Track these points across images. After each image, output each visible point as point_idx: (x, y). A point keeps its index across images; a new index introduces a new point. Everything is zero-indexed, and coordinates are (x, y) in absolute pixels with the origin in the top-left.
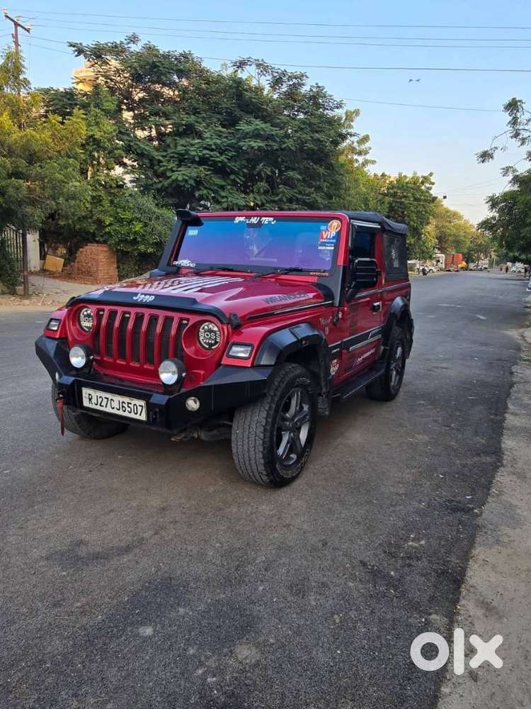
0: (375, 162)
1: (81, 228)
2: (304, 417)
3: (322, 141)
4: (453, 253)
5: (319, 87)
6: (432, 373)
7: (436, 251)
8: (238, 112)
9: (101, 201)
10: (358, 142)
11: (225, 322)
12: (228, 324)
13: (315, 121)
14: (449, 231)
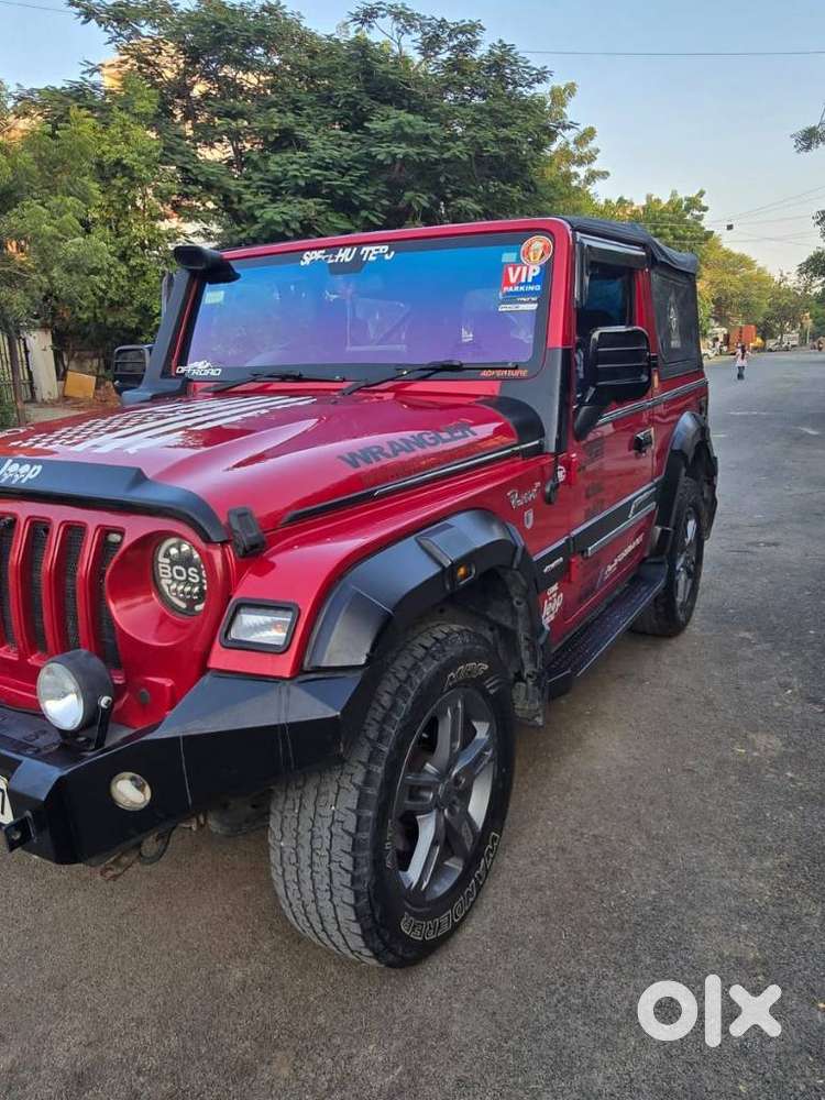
0: (608, 173)
1: (115, 323)
2: (481, 755)
3: (513, 141)
4: (740, 324)
5: (505, 46)
6: (749, 557)
7: (712, 322)
8: (366, 103)
9: (144, 273)
10: (575, 142)
11: (214, 537)
12: (223, 543)
13: (498, 105)
14: (732, 288)
